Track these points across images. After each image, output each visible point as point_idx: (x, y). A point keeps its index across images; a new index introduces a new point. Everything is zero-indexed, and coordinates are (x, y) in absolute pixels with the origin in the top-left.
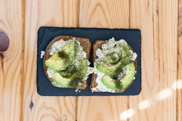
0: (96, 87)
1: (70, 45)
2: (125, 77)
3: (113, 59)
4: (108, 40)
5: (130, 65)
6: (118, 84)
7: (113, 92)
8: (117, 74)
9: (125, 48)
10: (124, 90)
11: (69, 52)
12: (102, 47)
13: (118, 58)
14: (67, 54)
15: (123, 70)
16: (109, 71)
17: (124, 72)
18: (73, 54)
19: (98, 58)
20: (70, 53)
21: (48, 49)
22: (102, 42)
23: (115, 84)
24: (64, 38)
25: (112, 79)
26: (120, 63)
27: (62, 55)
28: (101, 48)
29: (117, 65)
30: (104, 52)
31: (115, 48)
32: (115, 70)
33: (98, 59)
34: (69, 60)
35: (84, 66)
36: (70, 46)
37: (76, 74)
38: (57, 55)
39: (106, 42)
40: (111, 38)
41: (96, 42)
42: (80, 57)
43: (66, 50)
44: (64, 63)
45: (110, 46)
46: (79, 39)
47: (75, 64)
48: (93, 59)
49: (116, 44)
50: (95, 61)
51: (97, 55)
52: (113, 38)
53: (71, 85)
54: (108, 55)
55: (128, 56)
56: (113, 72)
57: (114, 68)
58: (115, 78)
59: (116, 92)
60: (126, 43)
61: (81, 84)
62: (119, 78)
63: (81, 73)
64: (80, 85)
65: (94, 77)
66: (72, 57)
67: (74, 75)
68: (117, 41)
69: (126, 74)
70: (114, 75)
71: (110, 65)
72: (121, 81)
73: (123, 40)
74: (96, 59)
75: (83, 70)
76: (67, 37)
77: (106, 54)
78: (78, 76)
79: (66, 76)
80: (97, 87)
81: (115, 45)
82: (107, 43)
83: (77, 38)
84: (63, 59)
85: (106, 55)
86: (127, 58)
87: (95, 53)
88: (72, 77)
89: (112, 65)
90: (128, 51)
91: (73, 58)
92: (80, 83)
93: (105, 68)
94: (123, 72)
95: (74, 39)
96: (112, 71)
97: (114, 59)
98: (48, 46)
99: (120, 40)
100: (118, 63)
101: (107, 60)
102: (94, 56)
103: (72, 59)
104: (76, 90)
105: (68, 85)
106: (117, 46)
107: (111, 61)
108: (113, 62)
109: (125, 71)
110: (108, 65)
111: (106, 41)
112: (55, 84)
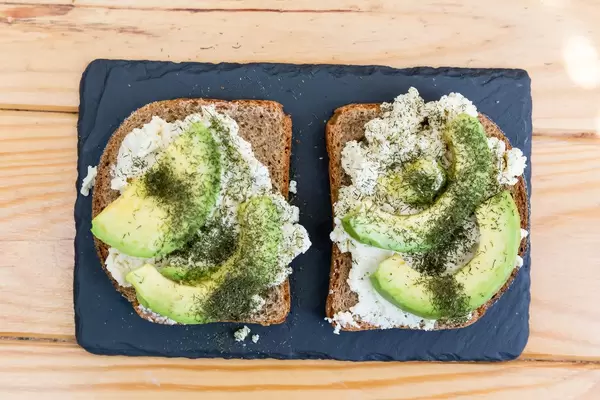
0: (351, 309)
1: (188, 139)
2: (475, 260)
3: (414, 184)
4: (392, 101)
5: (495, 208)
6: (447, 295)
7: (426, 329)
8: (439, 248)
9: (469, 130)
10: (476, 314)
11: (190, 172)
12: (367, 133)
13: (440, 178)
14: (179, 182)
15: (465, 228)
16: (400, 239)
17: (469, 237)
18: (209, 179)
19: (351, 183)
20: (192, 176)
21: (107, 164)
22: (365, 111)
23: (432, 296)
24: (170, 111)
25: (417, 275)
26: (447, 200)
27: (161, 184)
28: (362, 140)
29: (438, 211)
30: (374, 156)
31: (425, 132)
32: (427, 230)
33: (351, 188)
34: (193, 205)
35: (264, 224)
36: (189, 145)
37: (231, 261)
38: (142, 187)
39: (385, 110)
40: (405, 91)
41: (340, 113)
42: (241, 188)
43: (173, 164)
44: (169, 219)
45: (400, 125)
46: (235, 106)
47: (224, 220)
48: (333, 187)
49: (425, 115)
50: (341, 195)
51: (348, 172)
52: (413, 92)
53: (214, 315)
54: (393, 167)
55: (482, 166)
56: (420, 241)
57: (423, 221)
58: (430, 264)
59: (443, 327)
60: (472, 111)
61: (264, 302)
62: (450, 267)
63: (251, 258)
64: (259, 308)
65: (338, 267)
66: (204, 193)
67: (226, 269)
68: (429, 105)
69: (481, 248)
70: (426, 255)
71: (406, 212)
72: (459, 278)
73: (458, 95)
74: (344, 189)
75: (262, 243)
76: (184, 104)
77: (383, 162)
78: (239, 273)
79: (188, 274)
80: (357, 309)
81: (422, 119)
82: (387, 114)
83: (224, 103)
84: (167, 203)
85: (384, 166)
86: (478, 174)
87: (337, 160)
88: (215, 276)
89: (414, 211)
90: (482, 145)
91: (207, 194)
92: (256, 298)
93: (384, 227)
94: (464, 237)
95: (210, 109)
96: (414, 236)
97: (422, 182)
98: (105, 153)
99: (444, 99)
100: (442, 200)
101: (390, 188)
102: (335, 176)
103: (203, 198)
104: (236, 334)
105: (200, 313)
106: (432, 124)
107: (410, 192)
108: (416, 197)
109: (472, 236)
110: (397, 211)
111: (385, 105)
112: (149, 314)
